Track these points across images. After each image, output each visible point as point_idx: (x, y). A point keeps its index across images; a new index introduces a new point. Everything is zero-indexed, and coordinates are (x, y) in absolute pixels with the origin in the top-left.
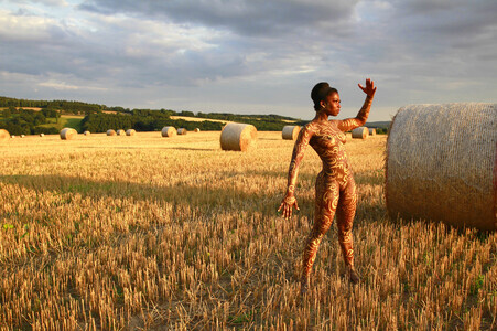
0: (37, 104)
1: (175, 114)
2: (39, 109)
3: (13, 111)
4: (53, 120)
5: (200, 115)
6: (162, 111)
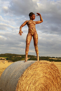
0: (21, 55)
3: (16, 57)
6: (48, 57)
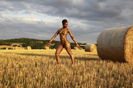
0: (42, 41)
1: (81, 44)
2: (42, 42)
3: (35, 43)
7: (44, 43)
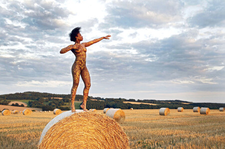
1: (126, 100)
2: (62, 98)
3: (50, 99)
4: (68, 104)
5: (139, 101)
6: (120, 99)
7: (64, 100)
